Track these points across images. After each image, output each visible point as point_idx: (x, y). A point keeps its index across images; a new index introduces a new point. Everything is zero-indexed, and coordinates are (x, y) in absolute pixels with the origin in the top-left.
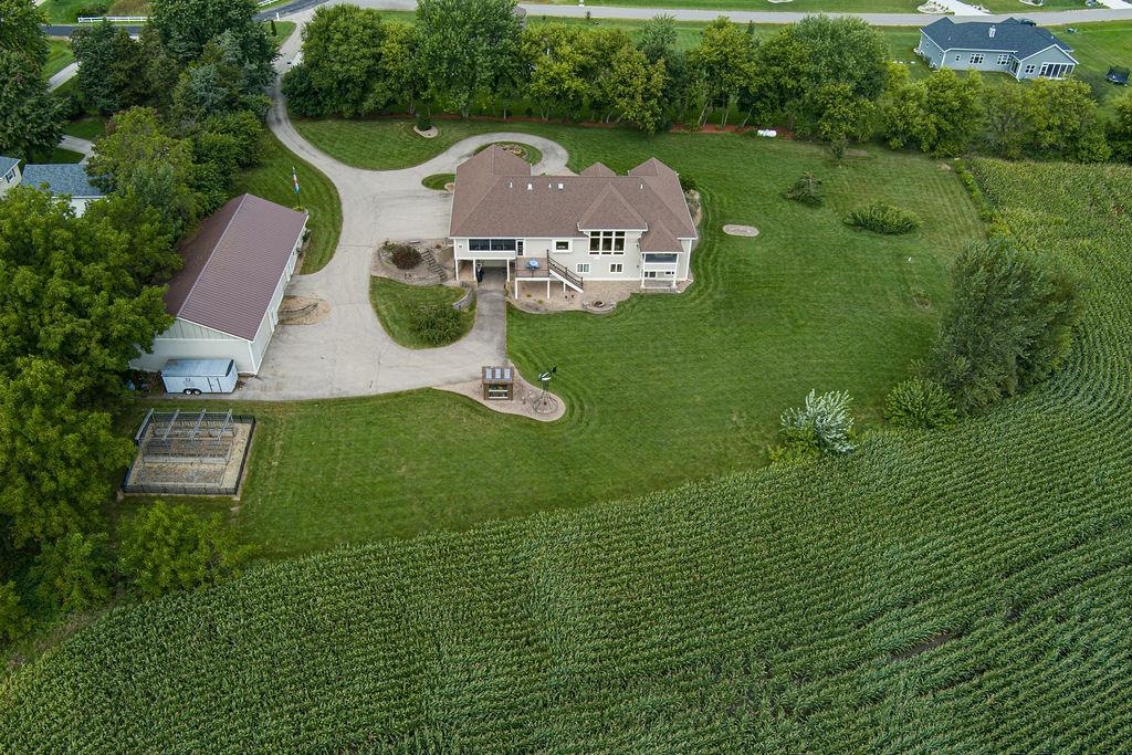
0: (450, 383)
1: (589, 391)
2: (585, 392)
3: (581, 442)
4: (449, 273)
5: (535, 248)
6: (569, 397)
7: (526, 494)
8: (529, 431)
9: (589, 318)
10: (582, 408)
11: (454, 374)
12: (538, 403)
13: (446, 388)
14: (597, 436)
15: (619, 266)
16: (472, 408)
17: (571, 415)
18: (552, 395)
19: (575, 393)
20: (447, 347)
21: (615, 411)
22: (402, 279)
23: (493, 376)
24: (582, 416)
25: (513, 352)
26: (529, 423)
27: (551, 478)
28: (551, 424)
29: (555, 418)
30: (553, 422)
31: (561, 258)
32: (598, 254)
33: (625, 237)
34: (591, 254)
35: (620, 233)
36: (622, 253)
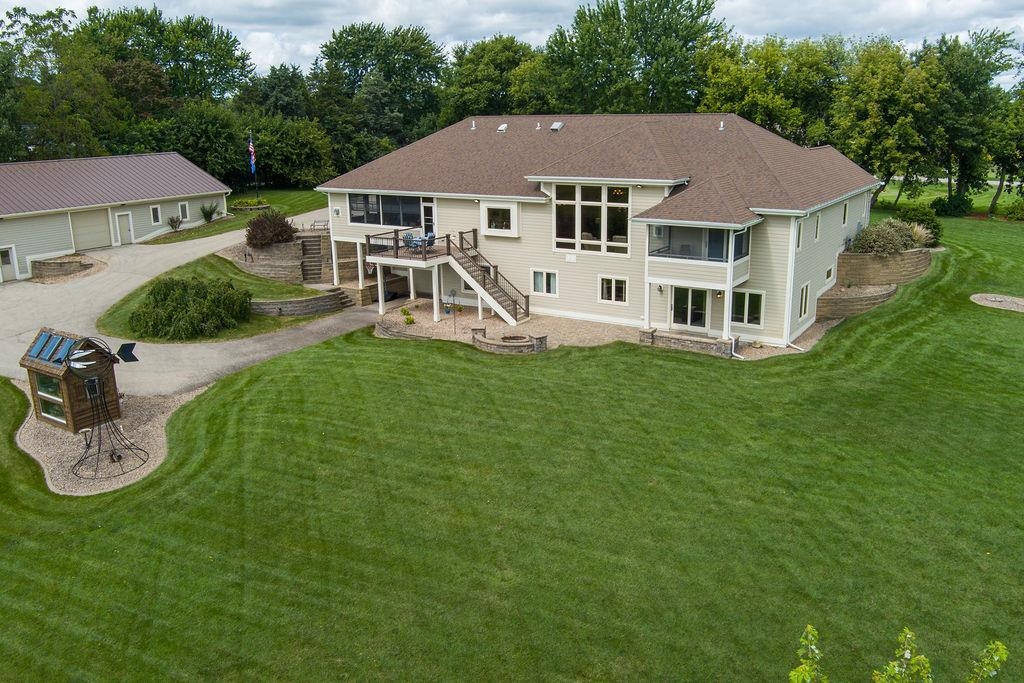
15: (620, 285)
32: (572, 246)
33: (629, 205)
34: (559, 245)
35: (619, 194)
36: (624, 250)
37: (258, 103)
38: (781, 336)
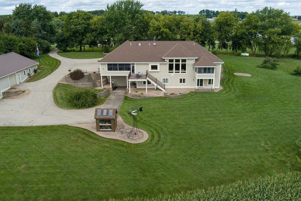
0: (80, 123)
1: (165, 129)
2: (162, 129)
3: (156, 155)
4: (98, 84)
5: (140, 69)
6: (151, 131)
7: (108, 188)
8: (122, 148)
9: (167, 99)
10: (159, 137)
11: (84, 120)
12: (131, 134)
13: (76, 126)
14: (168, 152)
15: (184, 80)
16: (87, 135)
17: (151, 140)
18: (141, 130)
19: (155, 129)
20: (85, 110)
21: (182, 139)
22: (73, 84)
23: (102, 114)
24: (159, 141)
26: (122, 144)
27: (131, 178)
28: (137, 145)
29: (141, 142)
30: (139, 144)
31: (154, 74)
32: (173, 72)
33: (186, 63)
34: (169, 72)
35: (184, 61)
36: (185, 72)
37: (12, 32)
38: (218, 86)
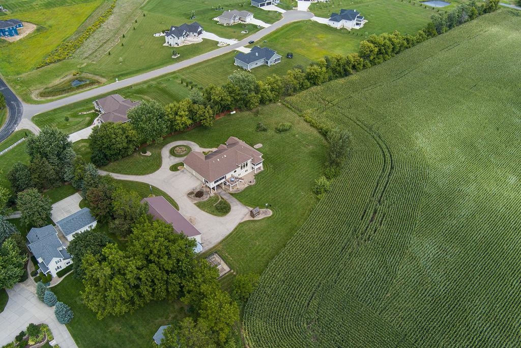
0: (242, 219)
5: (228, 176)
6: (269, 208)
9: (252, 186)
10: (274, 209)
12: (265, 213)
15: (247, 170)
17: (274, 211)
18: (265, 209)
20: (231, 211)
22: (202, 201)
24: (276, 210)
25: (246, 204)
26: (268, 218)
28: (272, 216)
29: (271, 214)
31: (236, 175)
32: (242, 169)
